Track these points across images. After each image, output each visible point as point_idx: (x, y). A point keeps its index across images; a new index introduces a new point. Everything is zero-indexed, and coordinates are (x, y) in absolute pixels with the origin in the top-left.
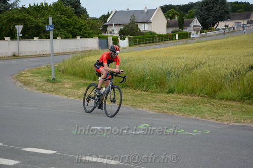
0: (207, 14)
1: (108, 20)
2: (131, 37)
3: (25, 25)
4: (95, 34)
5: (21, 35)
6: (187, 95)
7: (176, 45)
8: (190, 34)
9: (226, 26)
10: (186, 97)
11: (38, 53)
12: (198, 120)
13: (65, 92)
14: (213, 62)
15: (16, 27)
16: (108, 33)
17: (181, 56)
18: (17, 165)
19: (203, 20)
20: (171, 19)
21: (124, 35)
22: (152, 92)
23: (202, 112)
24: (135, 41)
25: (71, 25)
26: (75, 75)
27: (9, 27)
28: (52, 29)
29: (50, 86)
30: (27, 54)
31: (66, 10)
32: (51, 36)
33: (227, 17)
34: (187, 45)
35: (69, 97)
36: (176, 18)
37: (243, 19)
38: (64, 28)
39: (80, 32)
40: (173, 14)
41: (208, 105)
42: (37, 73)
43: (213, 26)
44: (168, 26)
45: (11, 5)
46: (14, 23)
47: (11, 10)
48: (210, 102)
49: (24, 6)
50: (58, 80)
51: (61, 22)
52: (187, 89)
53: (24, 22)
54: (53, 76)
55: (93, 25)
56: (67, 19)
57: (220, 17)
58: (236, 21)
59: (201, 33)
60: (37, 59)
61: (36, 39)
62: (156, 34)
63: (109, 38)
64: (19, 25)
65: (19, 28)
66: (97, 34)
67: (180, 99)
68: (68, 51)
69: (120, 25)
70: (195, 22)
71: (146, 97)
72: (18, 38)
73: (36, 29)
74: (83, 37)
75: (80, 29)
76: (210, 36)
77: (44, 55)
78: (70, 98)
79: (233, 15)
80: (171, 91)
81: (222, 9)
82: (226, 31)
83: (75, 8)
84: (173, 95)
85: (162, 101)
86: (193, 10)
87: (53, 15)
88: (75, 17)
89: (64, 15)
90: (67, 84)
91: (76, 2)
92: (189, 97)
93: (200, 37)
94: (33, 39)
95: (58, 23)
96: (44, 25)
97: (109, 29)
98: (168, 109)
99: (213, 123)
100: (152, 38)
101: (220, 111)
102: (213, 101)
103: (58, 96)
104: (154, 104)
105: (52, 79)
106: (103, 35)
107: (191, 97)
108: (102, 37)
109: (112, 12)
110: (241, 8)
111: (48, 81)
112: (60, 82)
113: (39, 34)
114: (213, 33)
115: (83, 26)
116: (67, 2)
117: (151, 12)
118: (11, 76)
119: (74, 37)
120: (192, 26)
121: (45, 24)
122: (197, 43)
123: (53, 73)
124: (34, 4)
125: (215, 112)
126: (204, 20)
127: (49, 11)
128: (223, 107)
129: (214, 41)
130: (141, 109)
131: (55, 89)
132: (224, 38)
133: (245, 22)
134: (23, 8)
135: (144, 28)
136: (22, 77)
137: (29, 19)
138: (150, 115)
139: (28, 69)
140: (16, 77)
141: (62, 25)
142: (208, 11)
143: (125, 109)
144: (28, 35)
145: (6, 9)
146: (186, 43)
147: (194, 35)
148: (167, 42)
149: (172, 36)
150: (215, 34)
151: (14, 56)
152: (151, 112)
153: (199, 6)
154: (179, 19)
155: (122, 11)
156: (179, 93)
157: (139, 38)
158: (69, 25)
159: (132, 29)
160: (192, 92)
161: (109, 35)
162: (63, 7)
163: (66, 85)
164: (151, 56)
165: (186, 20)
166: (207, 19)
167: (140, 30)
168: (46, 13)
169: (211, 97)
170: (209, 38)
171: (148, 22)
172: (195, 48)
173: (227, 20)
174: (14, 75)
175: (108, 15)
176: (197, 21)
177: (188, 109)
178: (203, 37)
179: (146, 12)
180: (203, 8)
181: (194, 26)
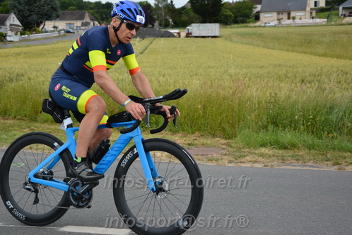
0: (28, 10)
9: (55, 27)
33: (55, 15)
34: (2, 51)
37: (76, 19)
41: (26, 130)
43: (38, 26)
48: (29, 127)
57: (46, 15)
58: (68, 22)
59: (21, 35)
70: (12, 19)
76: (34, 40)
79: (63, 14)
81: (48, 4)
82: (56, 34)
86: (8, 3)
93: (20, 41)
102: (34, 125)
107: (3, 121)
110: (73, 5)
114: (38, 35)
120: (8, 24)
126: (25, 17)
132: (53, 43)
133: (79, 23)
142: (30, 6)
147: (11, 37)
150: (41, 37)
160: (4, 114)
166: (29, 16)
169: (31, 119)
170: (34, 42)
173: (55, 19)
176: (15, 18)
178: (25, 40)
181: (11, 25)
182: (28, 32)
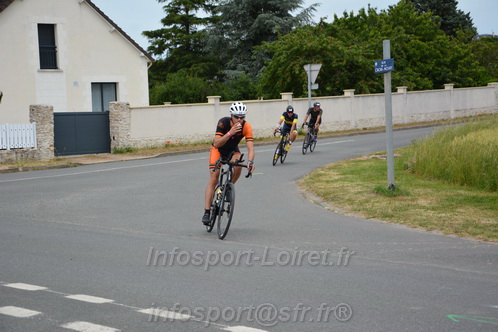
3: (324, 62)
4: (492, 76)
5: (316, 87)
11: (352, 126)
13: (419, 217)
15: (306, 68)
25: (431, 56)
26: (443, 175)
27: (292, 70)
28: (390, 68)
29: (382, 203)
31: (419, 22)
32: (388, 85)
35: (431, 229)
38: (414, 64)
39: (453, 71)
42: (352, 173)
45: (296, 20)
46: (301, 60)
47: (295, 31)
49: (325, 21)
50: (402, 188)
51: (406, 51)
53: (324, 56)
54: (390, 180)
55: (486, 53)
56: (421, 43)
60: (351, 140)
61: (348, 93)
64: (312, 63)
65: (313, 71)
68: (423, 118)
72: (310, 93)
73: (350, 71)
74: (461, 83)
75: (453, 65)
77: (365, 131)
78: (434, 232)
83: (442, 16)
87: (388, 35)
88: (442, 37)
89: (416, 34)
90: (425, 198)
94: (343, 93)
95: (399, 53)
96: (369, 61)
103: (404, 227)
105: (387, 187)
111: (379, 191)
112: (408, 194)
113: (355, 83)
115: (461, 58)
116: (423, 2)
118: (295, 180)
119: (438, 85)
121: (369, 57)
123: (390, 172)
124: (345, 14)
127: (380, 26)
131: (395, 210)
134: (323, 25)
136: (319, 181)
137: (335, 49)
139: (332, 164)
140: (307, 183)
141: (409, 58)
144: (331, 85)
145: (286, 29)
151: (301, 134)
158: (426, 57)
162: (414, 14)
163: (422, 202)
168: (372, 33)
174: (302, 177)
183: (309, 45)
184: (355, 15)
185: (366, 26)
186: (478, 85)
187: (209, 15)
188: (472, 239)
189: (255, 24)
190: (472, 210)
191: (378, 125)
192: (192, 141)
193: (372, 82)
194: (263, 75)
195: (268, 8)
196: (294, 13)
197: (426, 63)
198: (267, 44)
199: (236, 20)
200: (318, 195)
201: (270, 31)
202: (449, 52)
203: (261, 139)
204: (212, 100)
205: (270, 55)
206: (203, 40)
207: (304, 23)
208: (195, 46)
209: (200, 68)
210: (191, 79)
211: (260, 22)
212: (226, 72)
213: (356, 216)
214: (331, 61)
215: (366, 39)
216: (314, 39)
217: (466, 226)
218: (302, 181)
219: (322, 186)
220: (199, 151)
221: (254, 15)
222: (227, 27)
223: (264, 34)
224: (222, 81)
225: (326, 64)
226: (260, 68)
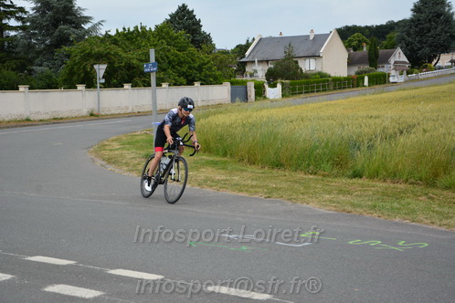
0: (419, 42)
1: (247, 53)
2: (287, 81)
3: (109, 63)
4: (226, 77)
5: (103, 81)
6: (385, 181)
7: (365, 95)
8: (389, 76)
9: (453, 61)
10: (384, 185)
11: (130, 110)
12: (406, 225)
14: (431, 124)
15: (96, 67)
16: (246, 76)
17: (375, 113)
18: (99, 297)
19: (412, 51)
20: (355, 50)
21: (275, 79)
22: (324, 176)
23: (413, 211)
24: (294, 89)
25: (185, 62)
27: (84, 68)
28: (155, 69)
30: (113, 112)
31: (177, 38)
32: (153, 81)
33: (454, 45)
34: (384, 95)
36: (365, 49)
38: (173, 67)
39: (200, 73)
40: (359, 41)
41: (423, 198)
42: (129, 144)
43: (430, 62)
44: (351, 63)
45: (88, 32)
46: (92, 61)
47: (87, 40)
48: (427, 194)
49: (109, 33)
51: (168, 58)
52: (387, 171)
53: (109, 59)
55: (221, 62)
56: (178, 53)
57: (442, 46)
59: (408, 74)
60: (129, 120)
61: (127, 86)
62: (329, 76)
63: (248, 84)
64: (100, 63)
65: (101, 69)
66: (229, 77)
67: (373, 189)
69: (267, 61)
70: (397, 55)
71: (313, 185)
72: (98, 85)
73: (128, 70)
74: (205, 82)
75: (200, 69)
76: (424, 79)
77: (139, 114)
80: (357, 175)
81: (446, 32)
83: (192, 34)
84: (360, 181)
85: (341, 192)
86: (395, 35)
87: (155, 46)
88: (192, 49)
89: (174, 46)
91: (194, 24)
92: (388, 185)
93: (406, 82)
94: (123, 86)
95: (163, 59)
96: (141, 64)
97: (249, 69)
98: (353, 205)
99: (433, 230)
100: (322, 84)
101: (446, 210)
102: (432, 192)
104: (328, 196)
106: (239, 78)
107: (392, 185)
108: (237, 83)
109: (254, 39)
113: (132, 79)
114: (430, 74)
115: (205, 64)
116: (179, 24)
117: (320, 39)
118: (86, 148)
119: (190, 83)
120: (392, 62)
121: (141, 61)
122: (401, 92)
124: (124, 29)
125: (437, 212)
126: (414, 51)
127: (149, 39)
128: (450, 202)
129: (431, 88)
130: (305, 205)
132: (451, 83)
134: (107, 36)
135: (308, 66)
136: (105, 150)
137: (116, 54)
138: (321, 216)
139: (114, 138)
140: (96, 151)
141: (170, 63)
142: (421, 36)
143: (278, 204)
144: (113, 81)
145: (80, 38)
146: (382, 92)
147: (395, 77)
148: (348, 90)
149: (358, 79)
150: (433, 75)
151: (92, 115)
152: (323, 210)
153: (404, 27)
154: (370, 50)
155: (271, 39)
156: (371, 177)
157: (301, 84)
158: (181, 63)
159: (288, 69)
160: (394, 176)
161: (249, 78)
162: (173, 33)
164: (322, 114)
165: (381, 52)
166: (420, 49)
167: (301, 70)
168: (143, 44)
169: (428, 184)
170: (423, 83)
171: (316, 56)
172: (398, 101)
173: (454, 50)
174: (92, 147)
175: (248, 45)
176: (402, 53)
177: (388, 205)
178: (413, 80)
179: (311, 38)
180: (412, 31)
181: (395, 62)
182: (417, 70)
183: (97, 50)
184: (132, 30)
185: (139, 38)
186: (217, 84)
187: (20, 24)
188: (209, 190)
189: (56, 33)
190: (210, 169)
191: (149, 109)
192: (7, 119)
193: (144, 79)
194: (63, 71)
195: (66, 22)
196: (86, 26)
197: (181, 67)
198: (67, 49)
199: (41, 29)
200: (104, 160)
201: (68, 38)
202: (197, 60)
203: (61, 119)
204: (22, 88)
205: (68, 56)
206: (15, 43)
207: (94, 34)
208: (9, 47)
209: (13, 64)
210: (5, 72)
211: (60, 31)
212: (34, 68)
213: (131, 174)
214: (114, 63)
215: (140, 48)
216: (101, 46)
217: (205, 181)
218: (92, 149)
219: (107, 153)
220: (12, 127)
221: (56, 26)
222: (34, 34)
223: (63, 40)
224: (30, 74)
225: (111, 65)
226: (61, 66)
